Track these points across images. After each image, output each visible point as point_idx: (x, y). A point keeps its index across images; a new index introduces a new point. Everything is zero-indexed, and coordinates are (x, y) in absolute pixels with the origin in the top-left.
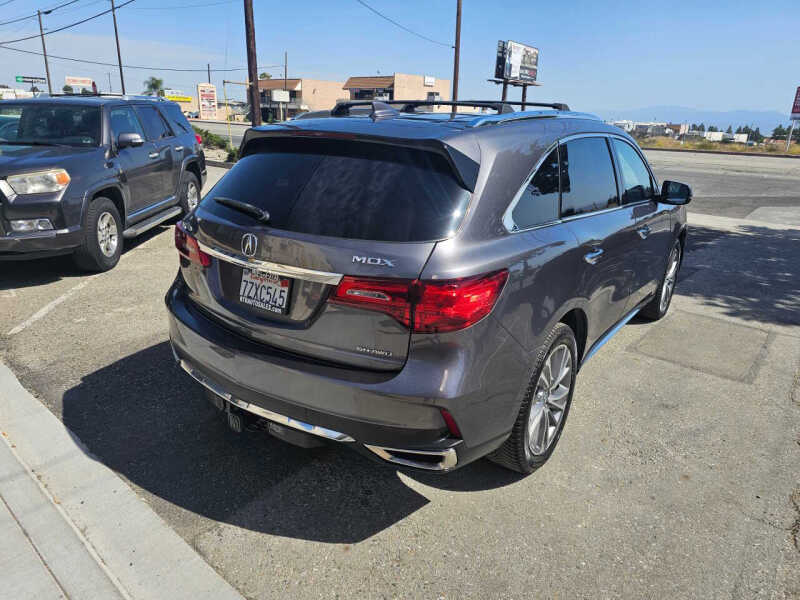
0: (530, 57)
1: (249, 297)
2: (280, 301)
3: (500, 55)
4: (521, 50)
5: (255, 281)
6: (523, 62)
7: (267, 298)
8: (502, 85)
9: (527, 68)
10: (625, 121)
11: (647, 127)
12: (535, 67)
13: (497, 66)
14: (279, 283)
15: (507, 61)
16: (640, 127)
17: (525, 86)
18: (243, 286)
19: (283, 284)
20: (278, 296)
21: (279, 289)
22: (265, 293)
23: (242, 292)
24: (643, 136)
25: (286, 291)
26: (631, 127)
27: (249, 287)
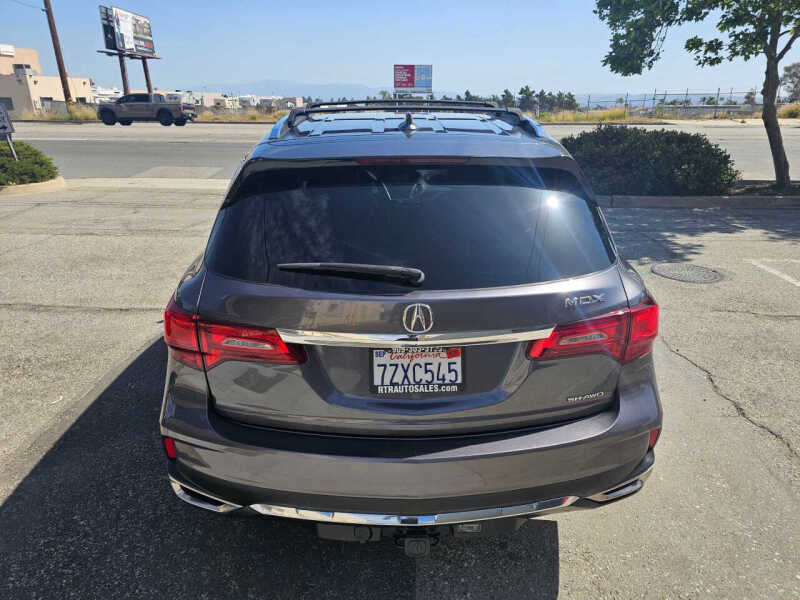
0: (142, 27)
1: (393, 384)
2: (451, 377)
3: (106, 22)
4: (130, 19)
5: (399, 362)
6: (135, 32)
7: (428, 377)
8: (117, 58)
9: (142, 40)
10: (249, 96)
11: (270, 101)
12: (149, 38)
13: (106, 36)
14: (444, 354)
15: (117, 30)
16: (265, 101)
17: (144, 59)
18: (378, 372)
19: (450, 355)
20: (444, 370)
21: (445, 362)
22: (421, 374)
23: (377, 381)
24: (270, 110)
25: (458, 360)
26: (256, 101)
27: (390, 370)
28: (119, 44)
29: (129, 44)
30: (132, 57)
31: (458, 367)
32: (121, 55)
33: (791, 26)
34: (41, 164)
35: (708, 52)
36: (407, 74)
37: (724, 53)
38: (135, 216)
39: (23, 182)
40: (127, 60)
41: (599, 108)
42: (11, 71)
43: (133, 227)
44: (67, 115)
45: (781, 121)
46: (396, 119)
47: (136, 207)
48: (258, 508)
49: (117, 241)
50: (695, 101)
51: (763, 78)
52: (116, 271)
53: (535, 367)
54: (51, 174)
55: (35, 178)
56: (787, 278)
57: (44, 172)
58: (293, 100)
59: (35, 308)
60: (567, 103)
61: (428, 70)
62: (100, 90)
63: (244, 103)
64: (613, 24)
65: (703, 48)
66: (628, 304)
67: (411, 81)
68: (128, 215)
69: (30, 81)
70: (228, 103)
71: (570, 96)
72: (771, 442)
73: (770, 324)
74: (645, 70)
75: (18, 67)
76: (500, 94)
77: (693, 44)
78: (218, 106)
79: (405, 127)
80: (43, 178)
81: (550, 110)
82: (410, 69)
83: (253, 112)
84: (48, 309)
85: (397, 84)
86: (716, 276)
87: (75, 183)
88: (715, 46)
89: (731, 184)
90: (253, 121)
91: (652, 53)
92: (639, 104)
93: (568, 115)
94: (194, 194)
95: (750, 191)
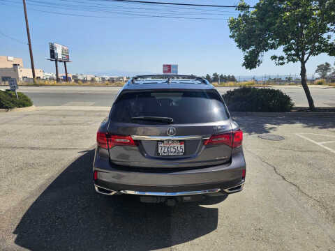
0: (65, 50)
1: (164, 152)
2: (181, 150)
3: (51, 49)
4: (61, 48)
5: (166, 146)
6: (62, 52)
7: (174, 150)
8: (54, 62)
9: (65, 55)
12: (68, 54)
14: (179, 143)
15: (55, 52)
17: (65, 62)
18: (160, 149)
19: (181, 144)
20: (179, 148)
21: (179, 146)
22: (172, 149)
23: (159, 152)
24: (113, 81)
25: (183, 145)
26: (108, 78)
27: (163, 148)
28: (56, 57)
29: (60, 57)
30: (60, 61)
31: (183, 148)
32: (56, 61)
33: (309, 51)
34: (27, 100)
35: (280, 60)
36: (168, 68)
37: (286, 61)
38: (64, 119)
39: (20, 107)
40: (58, 62)
41: (245, 81)
42: (12, 66)
43: (64, 123)
44: (33, 83)
45: (309, 86)
46: (164, 80)
47: (64, 116)
48: (122, 192)
49: (59, 127)
50: (284, 79)
51: (300, 69)
52: (60, 137)
53: (206, 147)
54: (30, 105)
55: (24, 106)
56: (308, 139)
57: (28, 103)
58: (123, 78)
59: (32, 148)
60: (232, 79)
61: (176, 67)
62: (46, 74)
63: (103, 79)
64: (244, 50)
65: (278, 59)
66: (233, 130)
67: (170, 70)
68: (62, 118)
69: (19, 70)
70: (97, 79)
71: (233, 77)
72: (293, 187)
73: (299, 153)
74: (257, 67)
75: (15, 65)
76: (205, 75)
77: (274, 58)
78: (93, 80)
79: (168, 82)
80: (27, 106)
81: (225, 82)
82: (169, 66)
83: (107, 82)
84: (38, 148)
85: (164, 72)
86: (282, 138)
87: (40, 108)
88: (282, 58)
89: (292, 108)
90: (107, 85)
91: (259, 61)
92: (261, 80)
93: (232, 83)
94: (86, 111)
95: (299, 111)
